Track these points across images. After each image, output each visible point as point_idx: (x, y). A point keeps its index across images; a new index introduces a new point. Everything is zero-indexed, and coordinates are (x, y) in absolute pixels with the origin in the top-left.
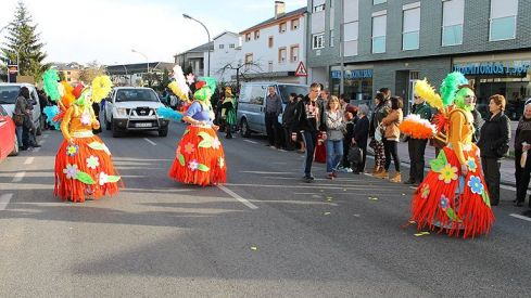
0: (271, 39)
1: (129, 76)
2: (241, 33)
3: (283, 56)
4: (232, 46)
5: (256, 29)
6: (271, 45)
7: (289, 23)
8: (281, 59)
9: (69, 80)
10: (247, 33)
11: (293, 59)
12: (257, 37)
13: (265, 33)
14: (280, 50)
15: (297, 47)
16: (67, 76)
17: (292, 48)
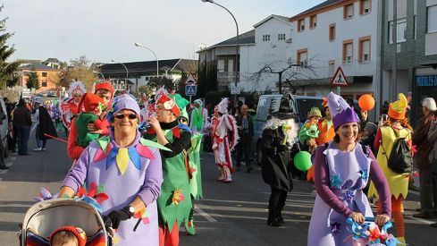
0: (332, 29)
1: (133, 80)
2: (292, 20)
3: (349, 54)
4: (282, 37)
5: (312, 13)
6: (332, 37)
7: (357, 5)
8: (346, 58)
9: (44, 84)
10: (299, 18)
11: (364, 57)
12: (313, 25)
13: (324, 19)
14: (345, 45)
15: (368, 40)
16: (41, 79)
17: (362, 42)
